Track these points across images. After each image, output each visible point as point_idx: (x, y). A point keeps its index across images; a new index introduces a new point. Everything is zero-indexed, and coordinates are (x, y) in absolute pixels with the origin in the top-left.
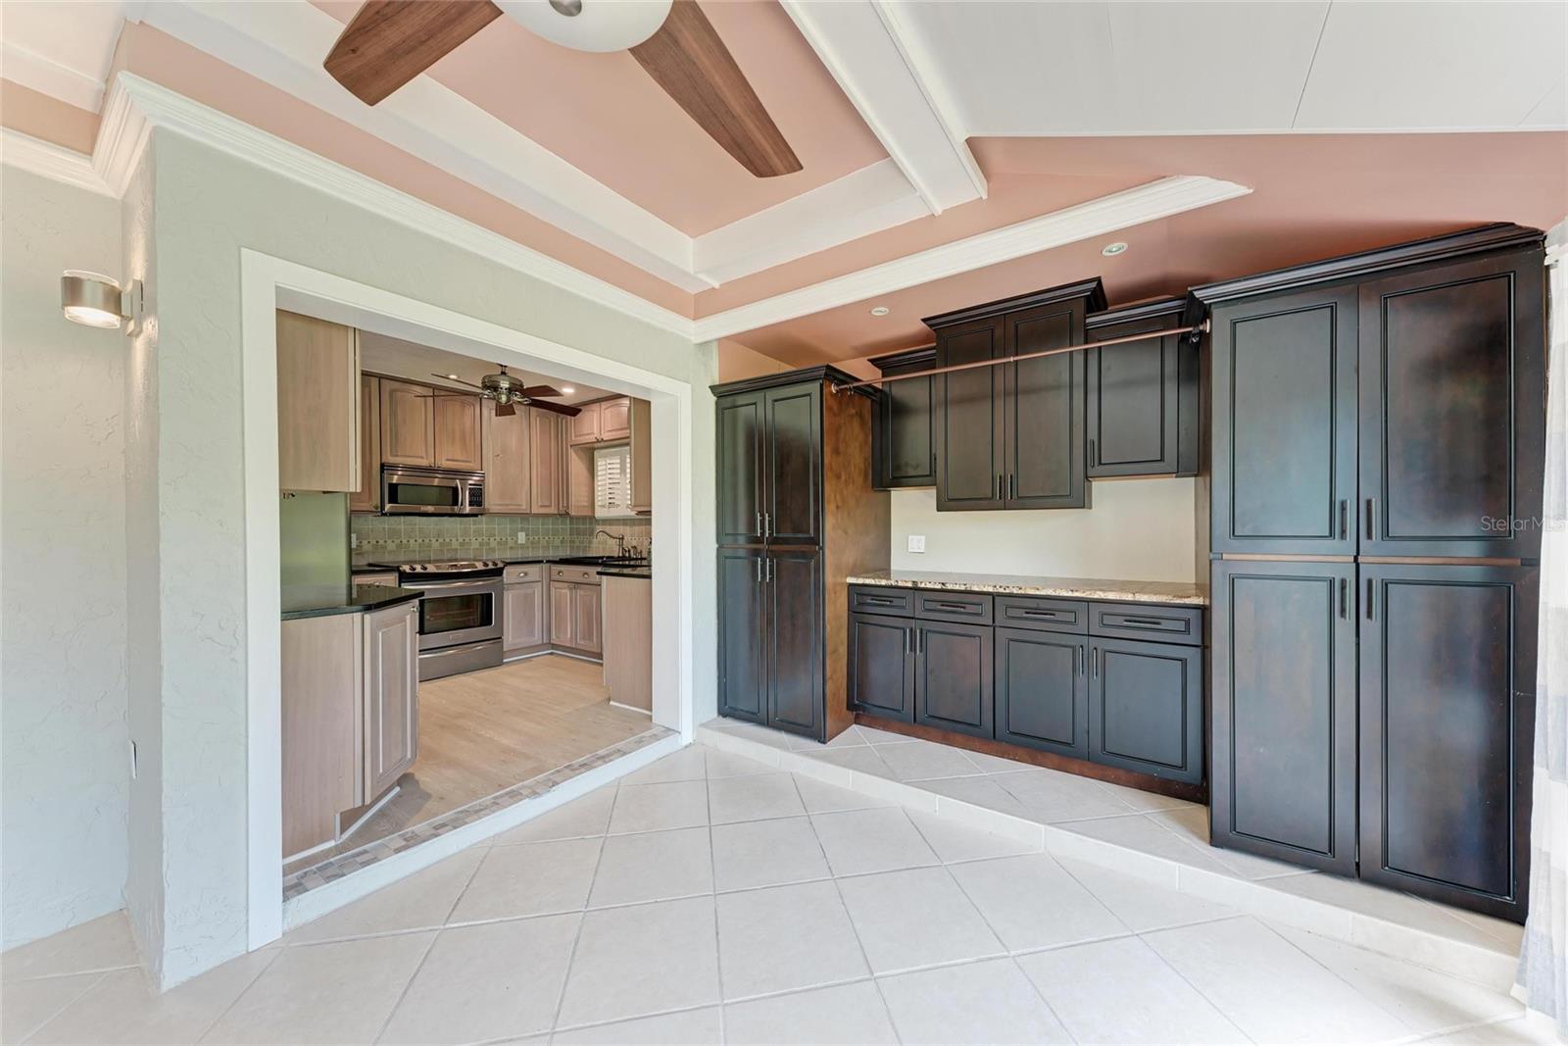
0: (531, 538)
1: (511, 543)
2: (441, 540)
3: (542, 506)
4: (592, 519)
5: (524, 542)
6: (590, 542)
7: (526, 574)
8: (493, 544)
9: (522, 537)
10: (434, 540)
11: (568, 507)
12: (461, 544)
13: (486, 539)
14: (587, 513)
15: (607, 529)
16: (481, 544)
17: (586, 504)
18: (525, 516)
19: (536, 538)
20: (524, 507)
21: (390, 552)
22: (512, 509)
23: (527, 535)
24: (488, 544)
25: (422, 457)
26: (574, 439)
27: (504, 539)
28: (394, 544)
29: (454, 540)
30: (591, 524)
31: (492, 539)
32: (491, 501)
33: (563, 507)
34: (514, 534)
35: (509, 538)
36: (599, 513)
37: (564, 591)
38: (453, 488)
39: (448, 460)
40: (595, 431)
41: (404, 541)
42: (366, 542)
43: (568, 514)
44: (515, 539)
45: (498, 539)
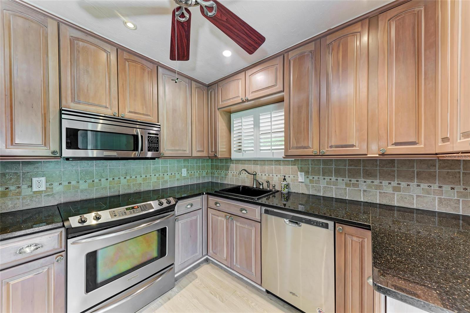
0: (190, 172)
1: (178, 176)
2: (128, 178)
3: (198, 151)
4: (229, 160)
5: (185, 175)
6: (226, 175)
7: (192, 205)
8: (167, 177)
9: (184, 172)
10: (122, 178)
11: (216, 152)
12: (144, 180)
13: (161, 175)
14: (227, 156)
15: (246, 167)
16: (158, 179)
17: (224, 150)
18: (186, 158)
19: (193, 172)
20: (188, 153)
21: (82, 191)
22: (179, 153)
23: (187, 170)
24: (163, 178)
25: (106, 107)
26: (221, 104)
27: (173, 174)
28: (86, 184)
29: (138, 177)
30: (227, 163)
31: (166, 174)
32: (166, 147)
33: (211, 152)
34: (179, 171)
35: (177, 173)
36: (235, 156)
37: (220, 218)
38: (134, 135)
39: (130, 112)
40: (240, 95)
41: (96, 181)
42: (57, 184)
43: (216, 156)
44: (180, 173)
45: (169, 174)
